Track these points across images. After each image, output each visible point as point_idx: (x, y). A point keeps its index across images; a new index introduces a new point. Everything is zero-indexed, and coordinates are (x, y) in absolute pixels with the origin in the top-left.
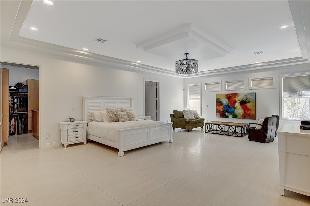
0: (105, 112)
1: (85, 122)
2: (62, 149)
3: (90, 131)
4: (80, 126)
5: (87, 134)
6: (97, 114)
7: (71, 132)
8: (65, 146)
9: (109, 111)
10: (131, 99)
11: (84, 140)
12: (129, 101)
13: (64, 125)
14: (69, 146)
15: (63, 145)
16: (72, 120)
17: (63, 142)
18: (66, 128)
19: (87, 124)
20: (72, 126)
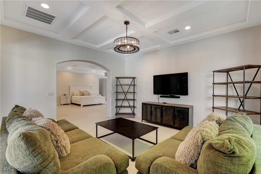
0: (78, 92)
1: (70, 96)
2: (61, 106)
3: (72, 100)
4: (68, 97)
5: (71, 101)
6: (75, 93)
7: (64, 99)
8: (62, 105)
9: (80, 91)
10: (92, 87)
11: (70, 103)
12: (91, 88)
13: (62, 96)
14: (63, 105)
15: (61, 105)
16: (65, 95)
17: (61, 103)
18: (62, 98)
19: (71, 97)
20: (65, 97)
